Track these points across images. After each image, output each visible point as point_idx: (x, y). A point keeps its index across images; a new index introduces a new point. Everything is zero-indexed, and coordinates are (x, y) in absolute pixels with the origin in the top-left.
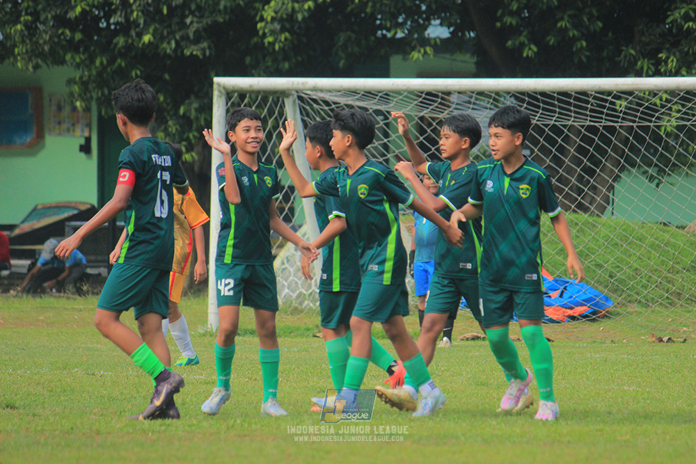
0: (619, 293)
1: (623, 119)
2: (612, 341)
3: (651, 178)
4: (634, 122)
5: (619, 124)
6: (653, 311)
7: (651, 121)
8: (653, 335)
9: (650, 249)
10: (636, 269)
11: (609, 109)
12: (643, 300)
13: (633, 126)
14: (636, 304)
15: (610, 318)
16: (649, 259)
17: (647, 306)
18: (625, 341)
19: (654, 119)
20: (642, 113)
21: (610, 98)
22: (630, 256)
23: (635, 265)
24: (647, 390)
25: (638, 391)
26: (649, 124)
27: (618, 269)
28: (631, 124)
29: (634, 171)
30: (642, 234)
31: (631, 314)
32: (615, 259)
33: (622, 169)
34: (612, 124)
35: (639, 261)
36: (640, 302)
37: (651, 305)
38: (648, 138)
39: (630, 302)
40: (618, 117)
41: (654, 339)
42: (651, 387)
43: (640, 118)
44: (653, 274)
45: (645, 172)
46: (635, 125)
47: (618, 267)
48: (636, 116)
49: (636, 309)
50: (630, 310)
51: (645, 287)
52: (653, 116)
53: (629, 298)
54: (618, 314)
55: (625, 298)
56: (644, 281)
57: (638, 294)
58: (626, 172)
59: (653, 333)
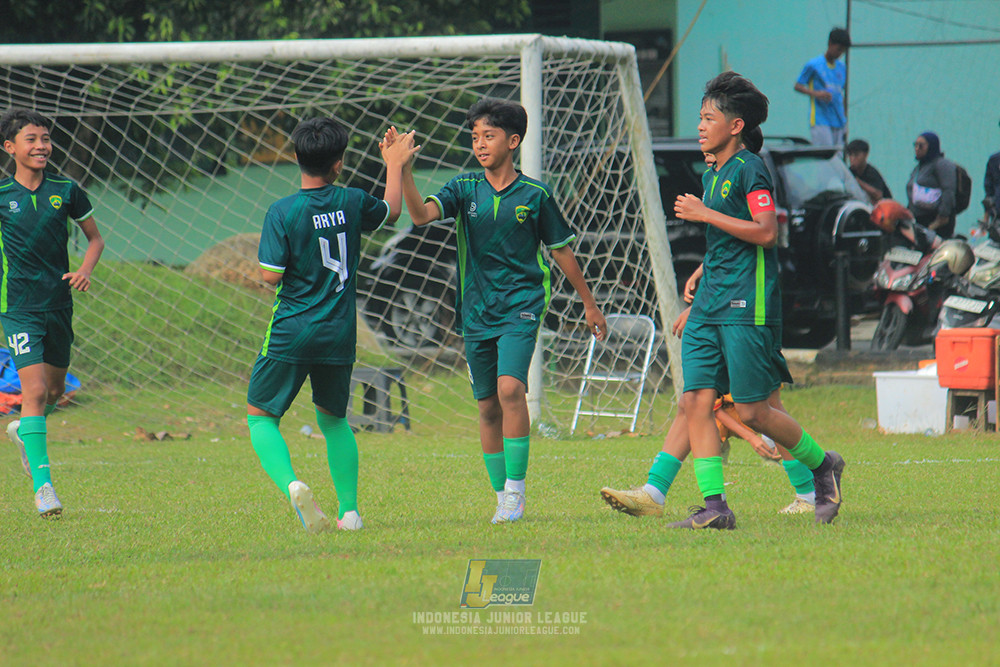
0: (89, 368)
1: (87, 106)
2: (81, 441)
3: (133, 196)
4: (104, 110)
5: (81, 114)
6: (141, 394)
7: (128, 110)
8: (141, 430)
9: (134, 302)
10: (115, 332)
11: (65, 91)
12: (126, 379)
13: (101, 118)
14: (115, 384)
15: (75, 406)
16: (133, 316)
17: (131, 386)
18: (99, 440)
19: (132, 106)
20: (116, 97)
21: (65, 75)
22: (104, 312)
23: (113, 326)
24: (134, 512)
25: (119, 515)
26: (125, 113)
27: (86, 333)
28: (99, 114)
29: (106, 184)
30: (122, 280)
31: (108, 399)
32: (82, 318)
33: (89, 182)
34: (70, 114)
35: (118, 320)
36: (121, 381)
37: (137, 384)
38: (124, 135)
39: (106, 381)
40: (79, 103)
41: (143, 436)
42: (139, 507)
43: (112, 105)
44: (140, 339)
45: (123, 187)
46: (104, 115)
47: (87, 329)
48: (106, 102)
49: (117, 392)
50: (106, 393)
51: (128, 358)
52: (131, 101)
53: (105, 376)
54: (89, 400)
55: (99, 377)
56: (127, 350)
57: (117, 368)
58: (94, 187)
59: (142, 426)
